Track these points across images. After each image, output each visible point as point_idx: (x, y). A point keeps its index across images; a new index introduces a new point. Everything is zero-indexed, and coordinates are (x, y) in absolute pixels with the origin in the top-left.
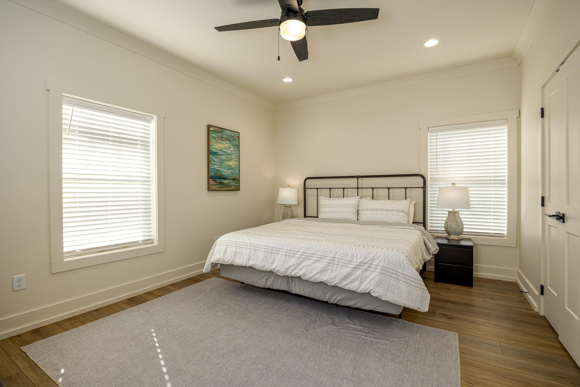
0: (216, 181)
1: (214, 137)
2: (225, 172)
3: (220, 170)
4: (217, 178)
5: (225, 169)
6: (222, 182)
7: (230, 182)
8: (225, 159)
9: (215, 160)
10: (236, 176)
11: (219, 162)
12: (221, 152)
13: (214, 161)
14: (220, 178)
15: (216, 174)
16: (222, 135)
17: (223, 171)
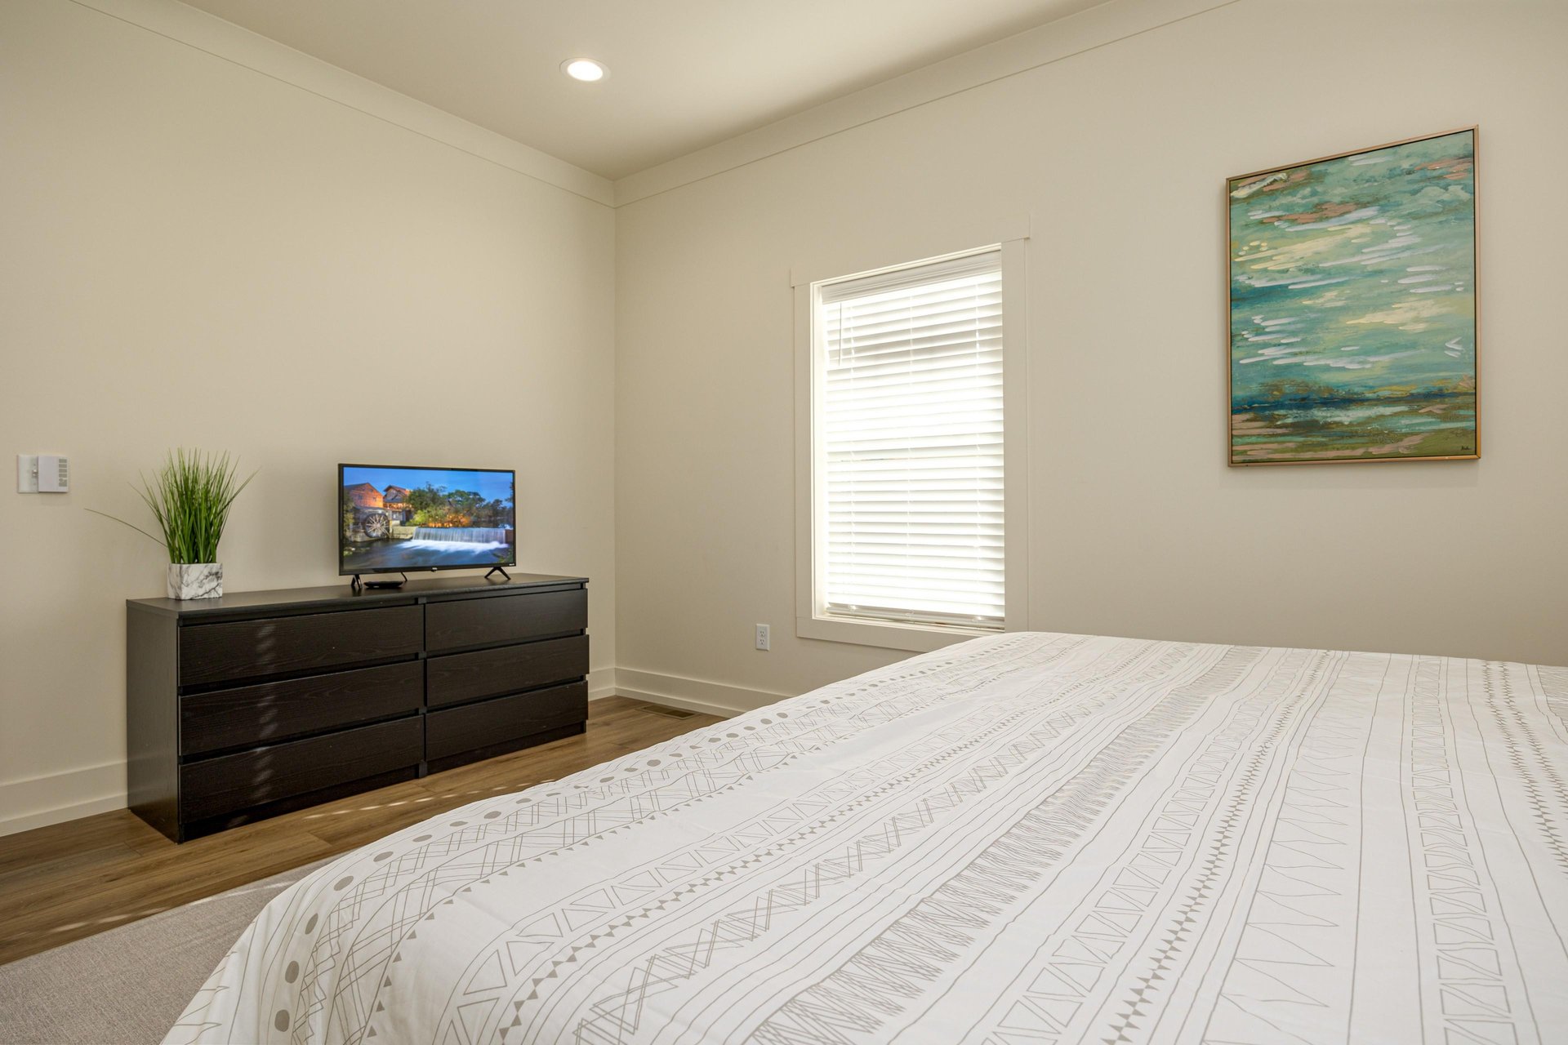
0: (1271, 420)
1: (1261, 222)
2: (1343, 369)
3: (1299, 365)
4: (1278, 405)
5: (1341, 355)
6: (1317, 421)
7: (1382, 416)
8: (1340, 304)
9: (1263, 324)
10: (1445, 379)
11: (1293, 327)
12: (1312, 278)
13: (1259, 331)
14: (1304, 402)
15: (1277, 387)
16: (1314, 194)
17: (1328, 369)
